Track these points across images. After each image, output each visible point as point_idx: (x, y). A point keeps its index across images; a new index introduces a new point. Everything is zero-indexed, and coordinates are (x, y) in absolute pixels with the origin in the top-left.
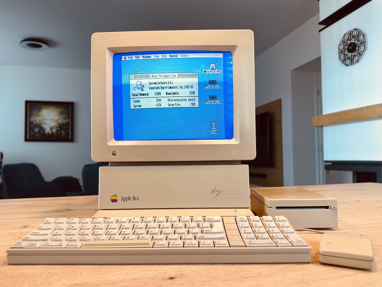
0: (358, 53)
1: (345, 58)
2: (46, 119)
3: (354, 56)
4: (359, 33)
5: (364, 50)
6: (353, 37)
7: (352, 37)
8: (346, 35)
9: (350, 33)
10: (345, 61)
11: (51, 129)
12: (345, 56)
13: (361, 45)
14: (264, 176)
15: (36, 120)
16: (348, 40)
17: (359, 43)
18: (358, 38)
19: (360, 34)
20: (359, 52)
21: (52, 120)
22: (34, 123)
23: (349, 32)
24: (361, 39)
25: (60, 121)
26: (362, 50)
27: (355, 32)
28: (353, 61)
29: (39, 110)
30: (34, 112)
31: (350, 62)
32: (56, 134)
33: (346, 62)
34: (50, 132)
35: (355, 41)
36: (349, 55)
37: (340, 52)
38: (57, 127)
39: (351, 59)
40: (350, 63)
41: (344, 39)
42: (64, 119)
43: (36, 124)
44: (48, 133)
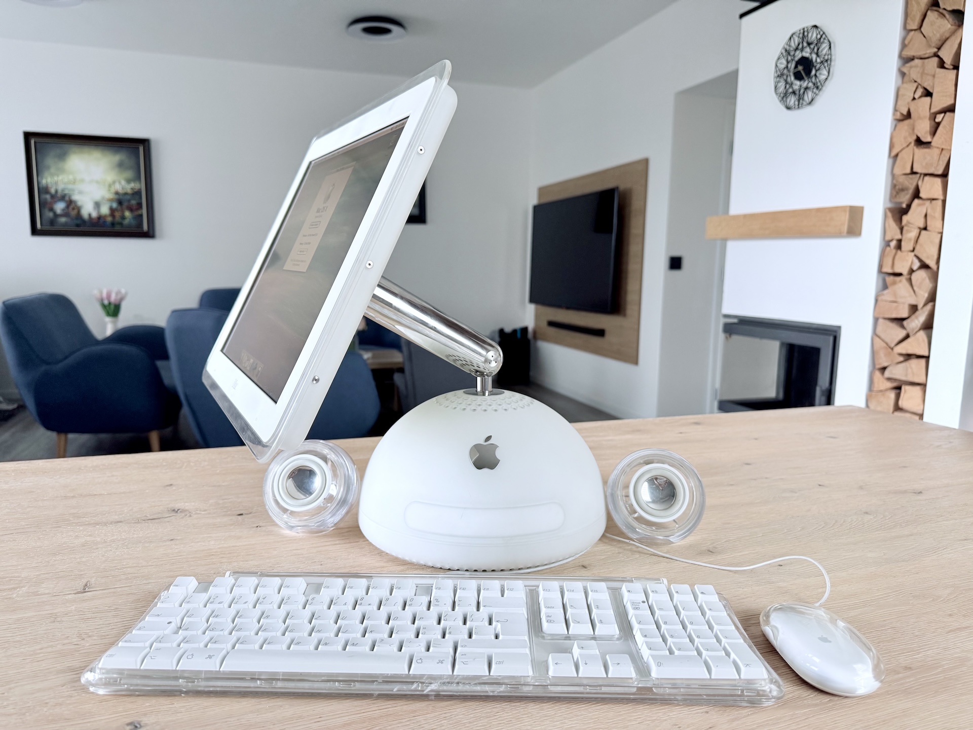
0: (814, 84)
1: (787, 91)
2: (82, 181)
3: (806, 88)
4: (821, 36)
5: (827, 79)
6: (809, 44)
7: (805, 44)
8: (794, 36)
9: (804, 34)
10: (786, 98)
11: (97, 205)
12: (788, 86)
13: (823, 65)
14: (600, 333)
15: (56, 183)
16: (797, 49)
17: (819, 60)
18: (818, 49)
19: (822, 40)
20: (817, 83)
21: (97, 182)
22: (53, 191)
23: (802, 31)
24: (824, 52)
25: (118, 187)
26: (823, 77)
27: (813, 33)
28: (803, 99)
29: (62, 156)
30: (50, 161)
31: (797, 103)
32: (109, 219)
33: (788, 100)
34: (94, 215)
35: (811, 54)
36: (796, 85)
37: (778, 76)
38: (111, 200)
39: (799, 95)
40: (794, 104)
41: (790, 46)
42: (128, 181)
43: (56, 191)
44: (90, 215)
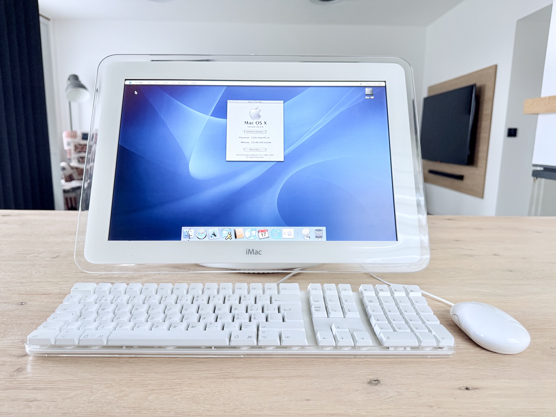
14: (461, 178)
